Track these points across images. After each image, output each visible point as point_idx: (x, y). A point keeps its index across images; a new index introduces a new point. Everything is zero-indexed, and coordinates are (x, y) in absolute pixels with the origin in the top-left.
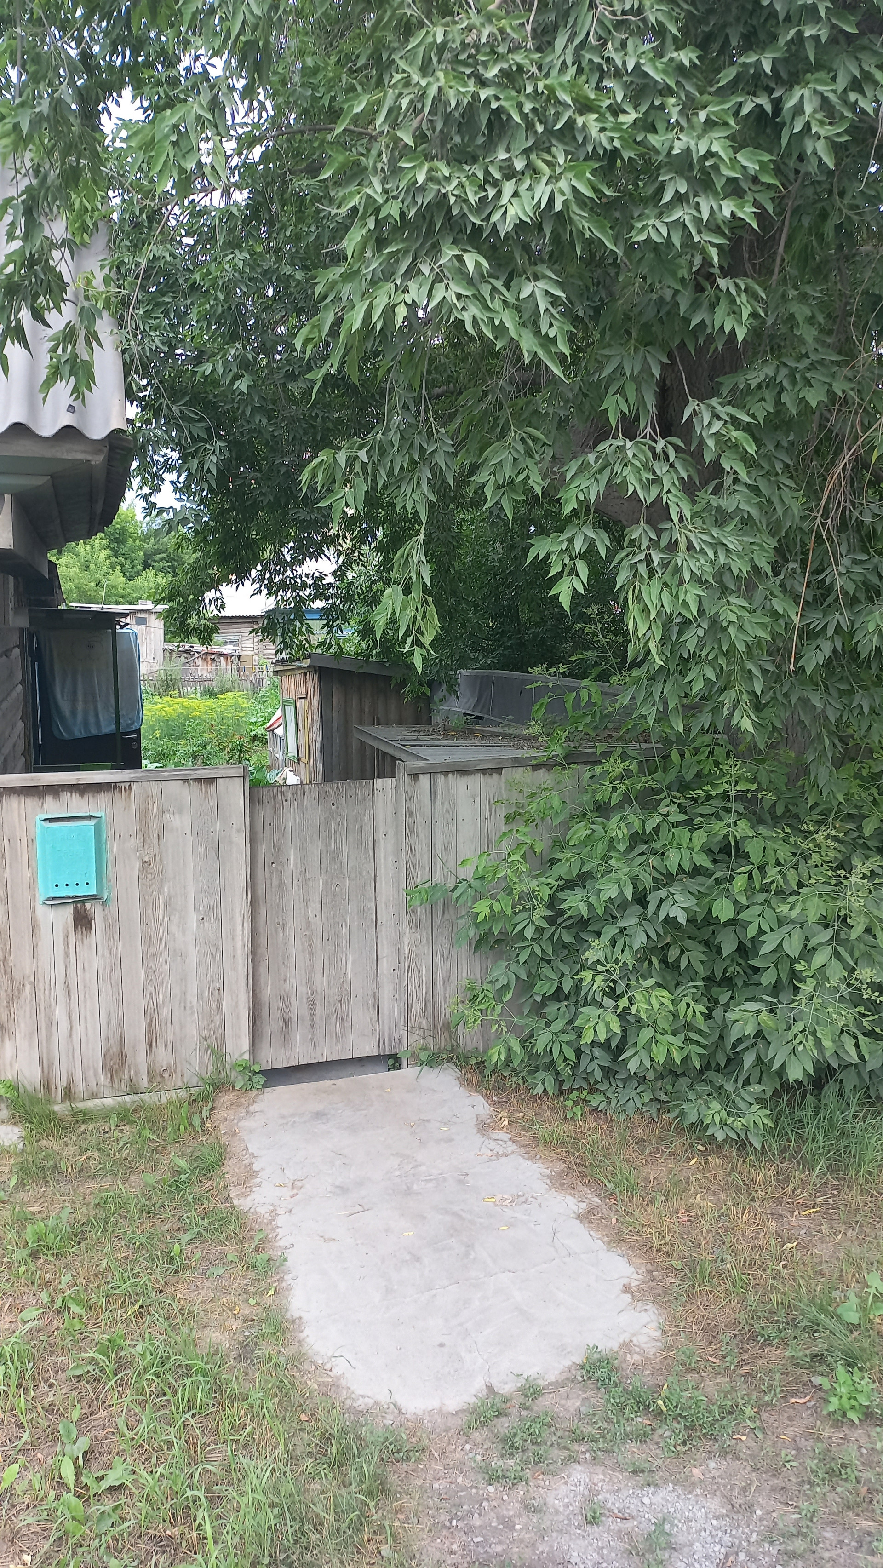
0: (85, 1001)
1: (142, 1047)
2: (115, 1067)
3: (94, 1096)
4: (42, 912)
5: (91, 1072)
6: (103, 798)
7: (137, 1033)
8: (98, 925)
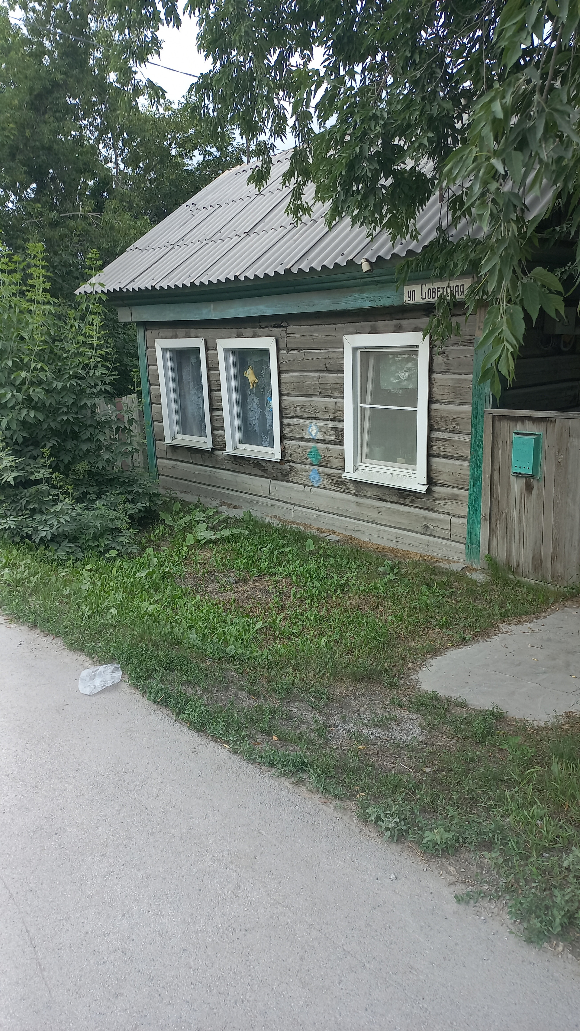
0: (527, 528)
1: (550, 559)
2: (537, 566)
3: (527, 577)
4: (513, 479)
5: (527, 564)
6: (543, 425)
7: (548, 551)
8: (535, 491)
